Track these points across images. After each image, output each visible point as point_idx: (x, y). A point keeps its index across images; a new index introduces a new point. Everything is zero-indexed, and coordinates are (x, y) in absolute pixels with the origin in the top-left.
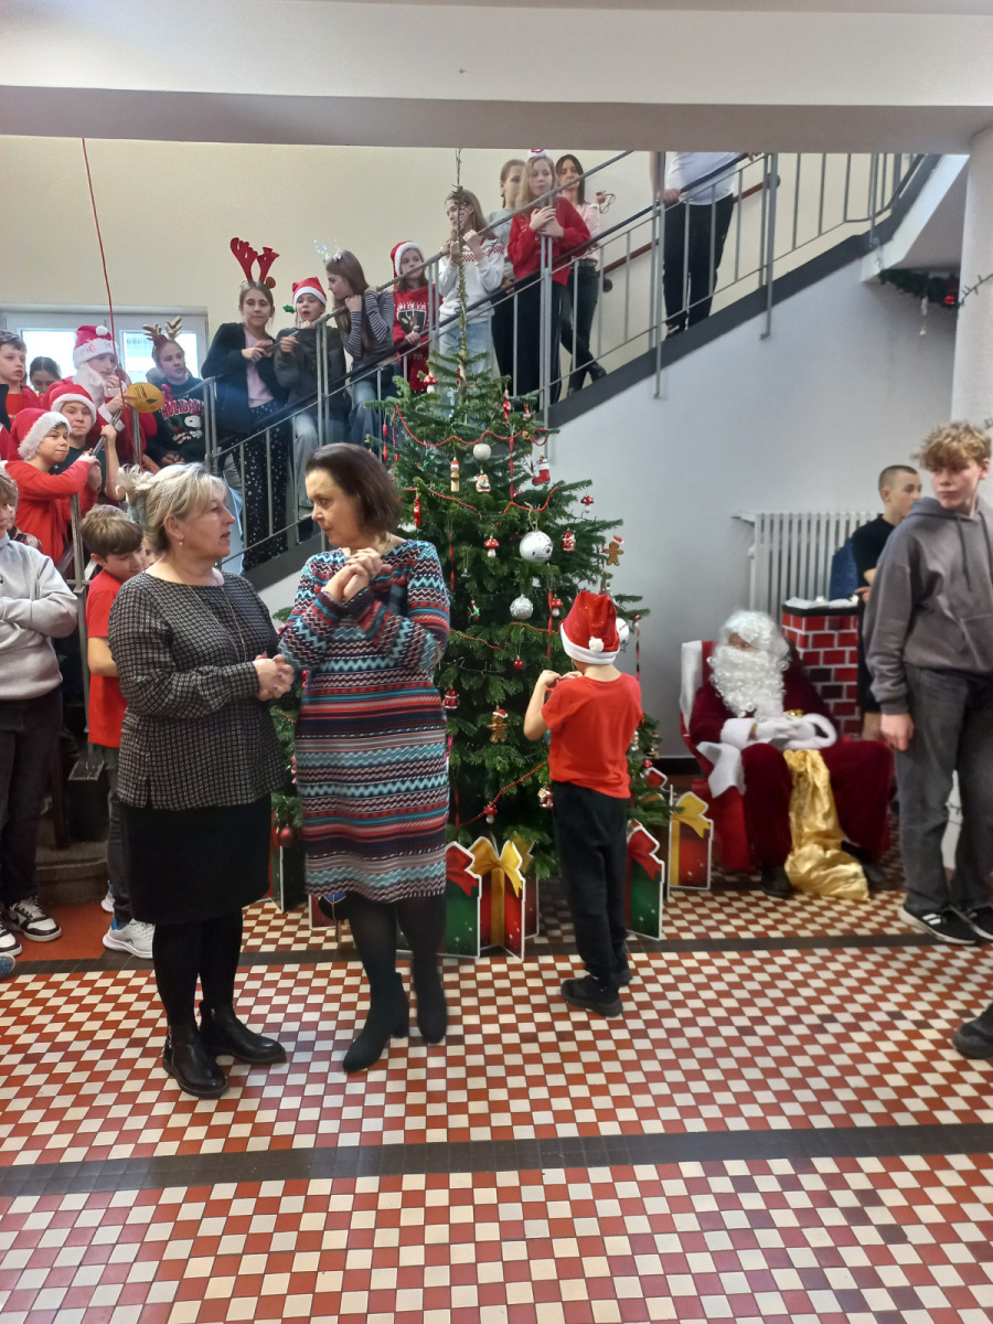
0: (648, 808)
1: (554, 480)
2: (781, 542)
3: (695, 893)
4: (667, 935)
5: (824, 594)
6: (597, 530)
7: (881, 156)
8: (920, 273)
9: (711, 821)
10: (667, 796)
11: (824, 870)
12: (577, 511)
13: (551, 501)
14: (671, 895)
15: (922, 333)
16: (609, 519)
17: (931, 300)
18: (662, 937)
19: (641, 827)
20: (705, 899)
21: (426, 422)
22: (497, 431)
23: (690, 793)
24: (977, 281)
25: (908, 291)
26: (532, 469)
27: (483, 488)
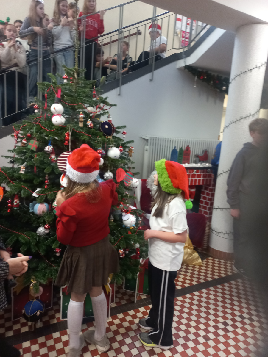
2: (156, 146)
11: (190, 257)
15: (195, 86)
17: (197, 77)
24: (240, 73)
25: (192, 73)
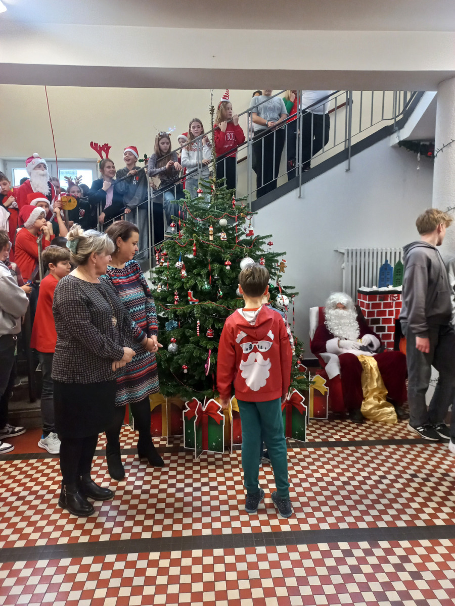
0: (299, 382)
1: (255, 234)
2: (356, 262)
3: (321, 421)
4: (309, 440)
5: (376, 285)
6: (275, 257)
7: (398, 92)
8: (416, 142)
9: (328, 388)
10: (308, 377)
11: (378, 409)
12: (265, 248)
13: (254, 244)
14: (310, 422)
15: (418, 168)
16: (280, 252)
17: (421, 154)
18: (307, 441)
19: (296, 391)
20: (326, 423)
21: (198, 209)
22: (230, 213)
23: (318, 375)
24: (443, 147)
25: (411, 150)
26: (245, 230)
27: (223, 238)
